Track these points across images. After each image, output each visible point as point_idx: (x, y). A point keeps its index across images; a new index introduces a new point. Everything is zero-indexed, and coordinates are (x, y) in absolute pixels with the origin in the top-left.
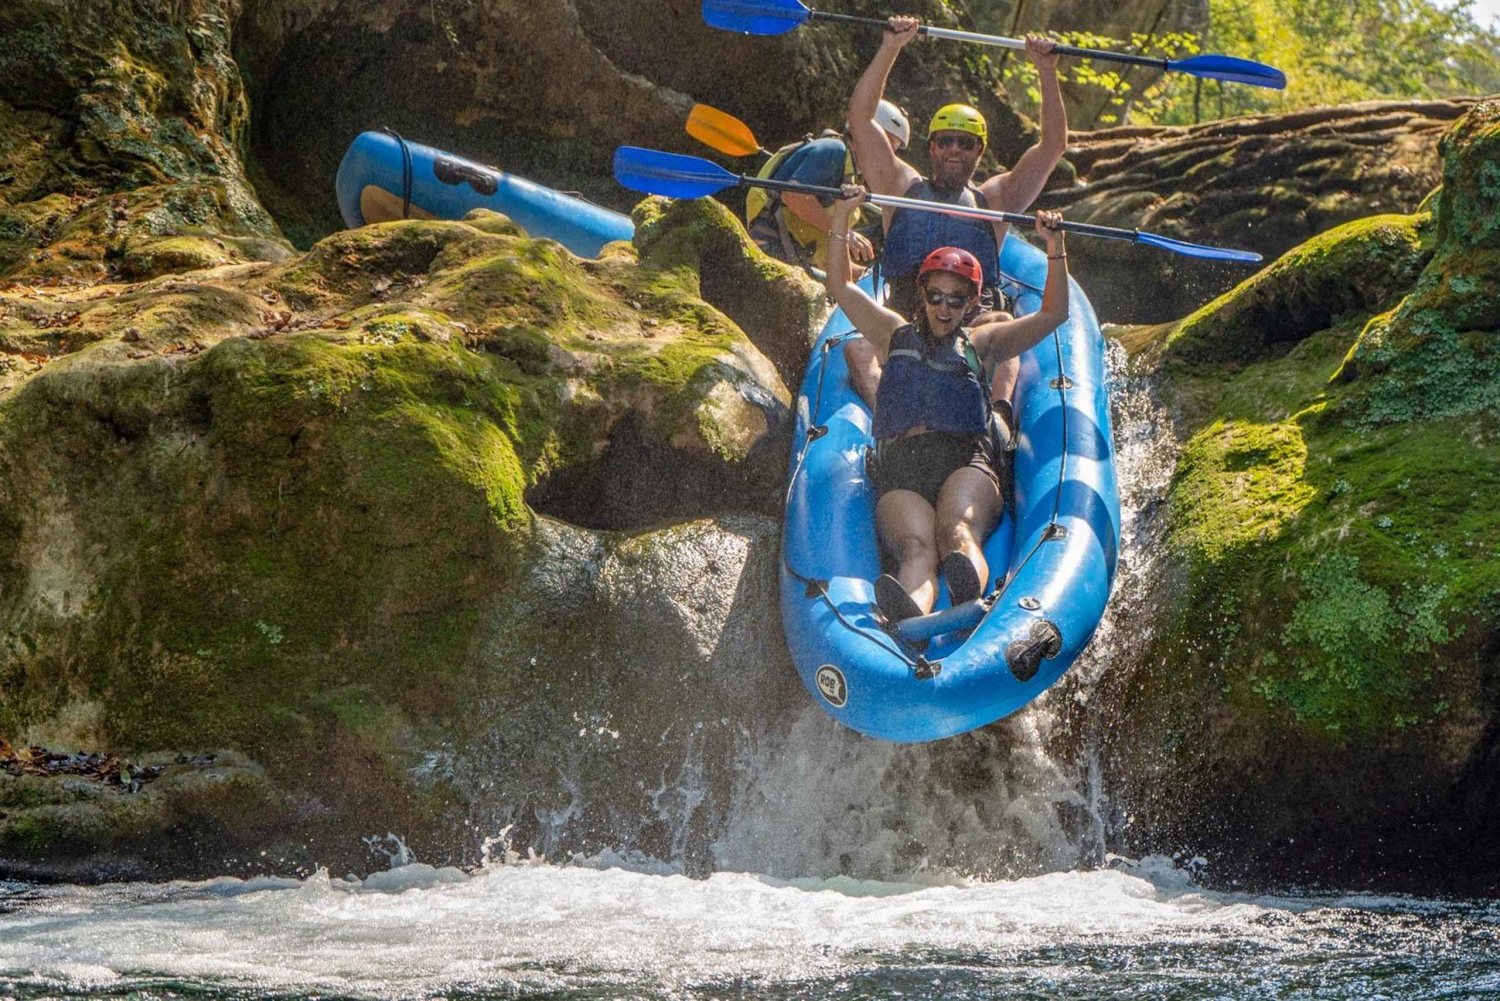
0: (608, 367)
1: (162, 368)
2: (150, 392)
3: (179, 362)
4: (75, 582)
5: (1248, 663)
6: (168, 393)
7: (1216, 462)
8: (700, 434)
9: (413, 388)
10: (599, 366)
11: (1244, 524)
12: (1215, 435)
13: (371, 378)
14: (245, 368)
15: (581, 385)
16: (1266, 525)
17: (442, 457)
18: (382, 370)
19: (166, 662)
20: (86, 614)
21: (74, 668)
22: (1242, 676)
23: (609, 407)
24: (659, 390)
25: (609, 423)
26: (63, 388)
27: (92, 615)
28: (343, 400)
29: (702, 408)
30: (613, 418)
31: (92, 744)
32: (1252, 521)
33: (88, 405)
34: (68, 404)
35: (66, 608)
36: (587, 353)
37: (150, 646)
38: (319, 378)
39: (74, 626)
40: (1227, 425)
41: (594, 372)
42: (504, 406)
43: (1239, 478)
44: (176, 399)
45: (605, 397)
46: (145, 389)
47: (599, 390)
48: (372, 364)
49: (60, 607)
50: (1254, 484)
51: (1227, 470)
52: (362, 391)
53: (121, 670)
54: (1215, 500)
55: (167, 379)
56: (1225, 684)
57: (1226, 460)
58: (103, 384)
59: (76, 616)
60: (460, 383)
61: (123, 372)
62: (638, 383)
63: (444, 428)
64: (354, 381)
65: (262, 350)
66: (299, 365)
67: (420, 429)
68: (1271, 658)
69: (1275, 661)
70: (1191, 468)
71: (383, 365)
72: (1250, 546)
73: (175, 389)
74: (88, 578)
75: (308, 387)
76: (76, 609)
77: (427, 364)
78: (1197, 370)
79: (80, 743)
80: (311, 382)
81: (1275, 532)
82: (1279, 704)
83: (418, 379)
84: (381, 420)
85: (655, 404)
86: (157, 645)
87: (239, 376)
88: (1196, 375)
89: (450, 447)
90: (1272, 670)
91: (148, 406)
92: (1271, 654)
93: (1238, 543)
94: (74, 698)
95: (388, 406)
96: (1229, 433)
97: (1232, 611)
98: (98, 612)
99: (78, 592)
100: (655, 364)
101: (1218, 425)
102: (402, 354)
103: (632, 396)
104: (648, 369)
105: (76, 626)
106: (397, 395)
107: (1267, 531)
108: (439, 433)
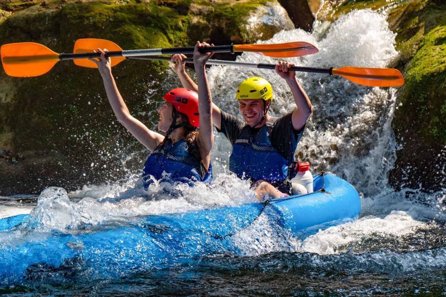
0: (212, 12)
1: (46, 14)
2: (41, 23)
3: (53, 12)
4: (11, 90)
5: (428, 121)
6: (47, 23)
7: (432, 42)
8: (240, 35)
9: (130, 20)
10: (209, 11)
11: (433, 66)
12: (435, 31)
13: (114, 16)
14: (70, 13)
15: (200, 18)
16: (441, 66)
17: (135, 44)
18: (119, 13)
19: (36, 119)
20: (12, 101)
21: (6, 120)
22: (426, 126)
23: (210, 26)
24: (228, 19)
25: (210, 32)
26: (14, 22)
27: (14, 102)
28: (102, 24)
29: (243, 25)
30: (211, 30)
31: (8, 148)
32: (436, 65)
33: (21, 28)
34: (15, 28)
35: (6, 99)
36: (205, 7)
37: (32, 113)
38: (94, 17)
39: (7, 106)
40: (441, 28)
41: (206, 13)
42: (167, 26)
43: (438, 48)
44: (50, 25)
45: (209, 22)
46: (40, 22)
47: (207, 20)
48: (115, 11)
49: (3, 99)
50: (442, 50)
51: (435, 45)
52: (110, 21)
53: (22, 122)
54: (427, 57)
55: (47, 18)
56: (419, 130)
57: (435, 41)
58: (27, 21)
59: (8, 102)
60: (149, 18)
61: (33, 16)
62: (221, 17)
63: (138, 34)
64: (107, 17)
65: (78, 7)
66: (88, 12)
67: (130, 34)
68: (437, 119)
69: (438, 120)
70: (424, 44)
71: (120, 11)
72: (432, 75)
73: (50, 22)
74: (15, 89)
75: (90, 20)
76: (9, 100)
77: (136, 11)
78: (440, 7)
79: (5, 147)
80: (91, 18)
81: (443, 69)
82: (438, 137)
83: (131, 16)
84: (116, 32)
85: (226, 24)
86: (35, 113)
87: (68, 16)
88: (439, 9)
89: (139, 41)
90: (437, 124)
91: (40, 28)
92: (437, 118)
93: (428, 74)
94: (5, 131)
95: (119, 26)
96: (440, 31)
97: (423, 100)
98: (16, 101)
99: (11, 94)
100: (230, 10)
101: (438, 28)
102: (128, 7)
103: (219, 22)
104: (226, 12)
105: (8, 105)
106: (123, 22)
107: (440, 68)
108: (136, 36)
